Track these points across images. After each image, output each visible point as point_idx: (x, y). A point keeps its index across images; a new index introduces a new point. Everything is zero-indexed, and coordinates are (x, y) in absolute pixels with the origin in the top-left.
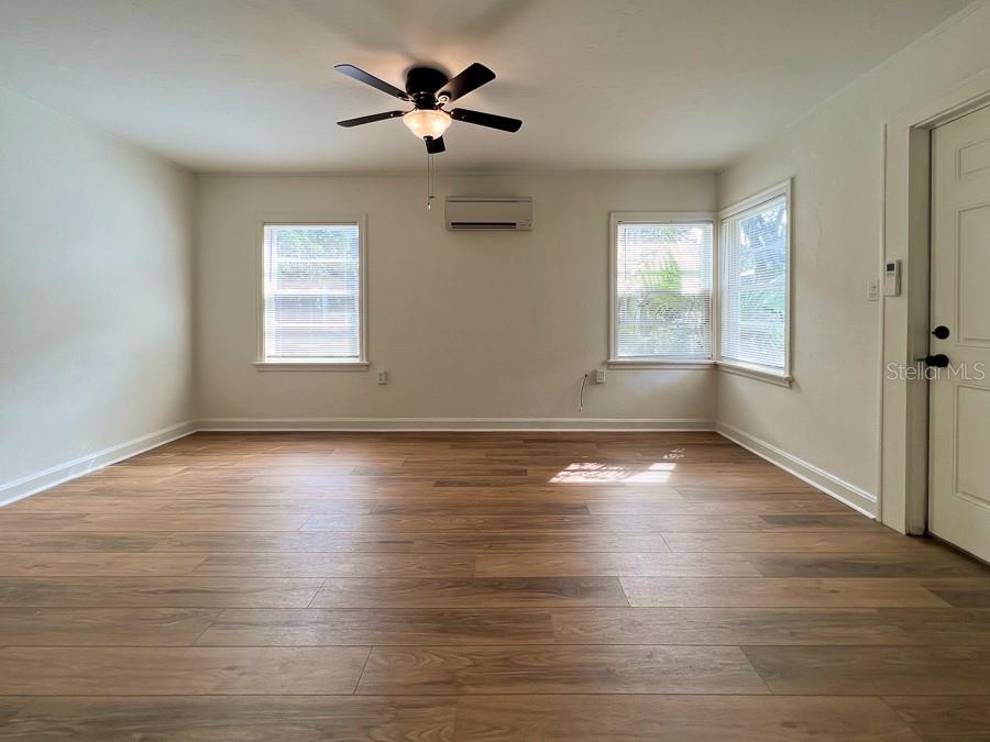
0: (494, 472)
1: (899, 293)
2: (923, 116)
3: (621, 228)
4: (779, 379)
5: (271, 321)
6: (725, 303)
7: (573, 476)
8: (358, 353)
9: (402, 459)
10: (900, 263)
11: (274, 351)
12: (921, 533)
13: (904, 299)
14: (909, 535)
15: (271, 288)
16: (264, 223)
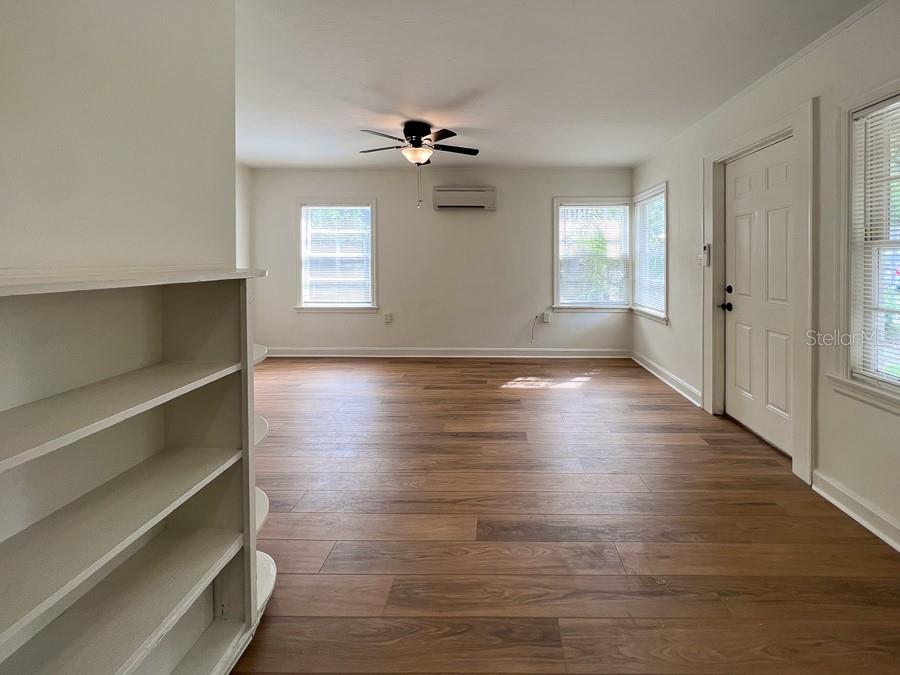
0: (465, 382)
1: (709, 265)
2: (719, 157)
3: (561, 209)
4: (660, 318)
5: (307, 276)
6: (637, 264)
7: (518, 384)
8: (370, 300)
9: (403, 374)
10: (709, 246)
11: (308, 299)
12: (721, 413)
13: (711, 267)
14: (715, 415)
15: (307, 252)
16: (302, 205)
